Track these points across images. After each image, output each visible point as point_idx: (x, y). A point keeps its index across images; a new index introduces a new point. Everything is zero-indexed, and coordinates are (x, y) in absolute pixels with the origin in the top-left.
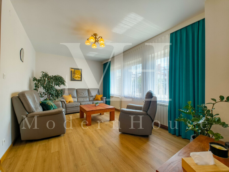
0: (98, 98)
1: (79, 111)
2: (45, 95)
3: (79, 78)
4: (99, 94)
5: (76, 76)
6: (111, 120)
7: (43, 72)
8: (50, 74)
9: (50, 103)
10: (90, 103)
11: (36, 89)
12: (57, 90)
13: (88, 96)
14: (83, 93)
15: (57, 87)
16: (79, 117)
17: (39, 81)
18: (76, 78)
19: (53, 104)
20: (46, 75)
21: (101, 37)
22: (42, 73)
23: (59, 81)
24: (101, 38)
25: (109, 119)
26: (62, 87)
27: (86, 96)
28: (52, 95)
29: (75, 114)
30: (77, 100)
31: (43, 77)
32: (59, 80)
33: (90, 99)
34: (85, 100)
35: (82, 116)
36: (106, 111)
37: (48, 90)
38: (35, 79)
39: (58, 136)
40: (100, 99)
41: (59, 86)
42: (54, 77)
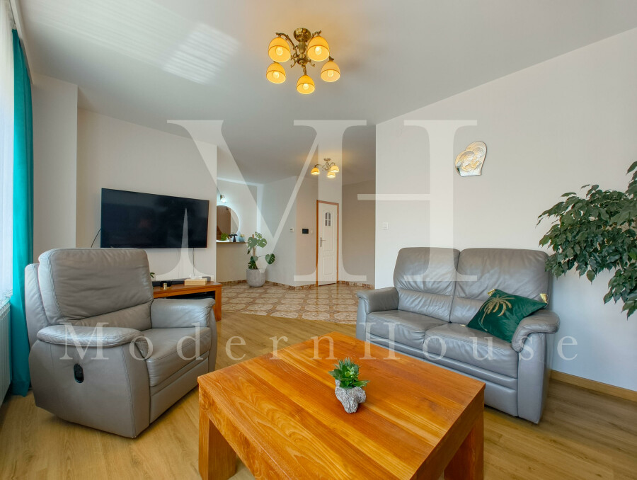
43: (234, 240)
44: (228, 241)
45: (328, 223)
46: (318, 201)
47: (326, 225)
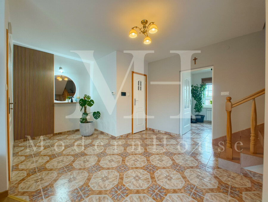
43: (72, 101)
44: (66, 101)
45: (139, 88)
46: (133, 72)
47: (138, 89)
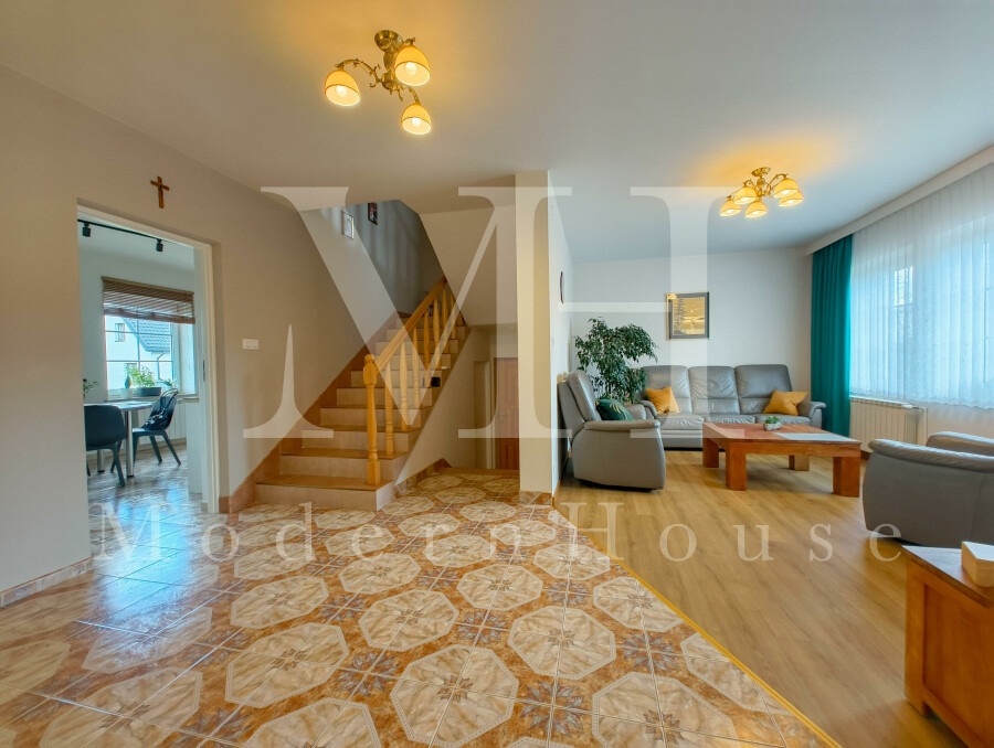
0: (782, 403)
1: (701, 445)
2: (601, 384)
3: (696, 326)
4: (790, 389)
5: (688, 320)
6: (837, 491)
7: (595, 321)
8: (612, 325)
9: (618, 406)
10: (743, 420)
11: (582, 368)
12: (629, 372)
13: (735, 394)
14: (716, 384)
15: (630, 363)
16: (701, 462)
17: (588, 346)
18: (688, 326)
19: (624, 410)
20: (600, 329)
21: (785, 176)
22: (592, 323)
23: (636, 344)
24: (782, 177)
25: (831, 489)
26: (644, 361)
27: (726, 393)
28: (618, 384)
29: (686, 452)
30: (691, 410)
31: (595, 334)
32: (635, 340)
33: (744, 408)
34: (724, 410)
35: (711, 462)
36: (810, 449)
37: (608, 371)
38: (579, 343)
39: (646, 490)
40: (793, 409)
41: (635, 359)
42: (622, 330)
